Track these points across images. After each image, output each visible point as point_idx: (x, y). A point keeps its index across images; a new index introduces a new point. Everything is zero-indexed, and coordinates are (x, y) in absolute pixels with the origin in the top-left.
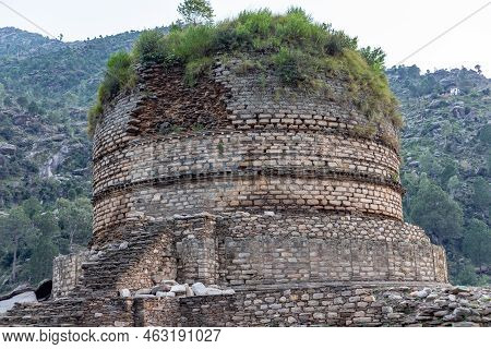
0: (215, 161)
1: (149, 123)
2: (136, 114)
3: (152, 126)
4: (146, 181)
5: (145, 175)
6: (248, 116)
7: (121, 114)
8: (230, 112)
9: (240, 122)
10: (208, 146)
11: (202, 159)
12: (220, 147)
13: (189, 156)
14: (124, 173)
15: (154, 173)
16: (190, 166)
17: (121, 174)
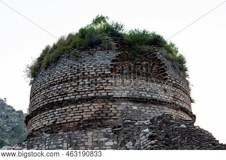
6: (173, 79)
7: (103, 58)
9: (170, 81)
10: (159, 88)
11: (157, 93)
12: (165, 90)
13: (151, 91)
14: (107, 91)
15: (131, 95)
16: (152, 95)
17: (103, 91)
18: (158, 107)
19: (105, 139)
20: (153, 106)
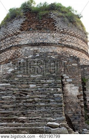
0: (51, 40)
1: (26, 28)
2: (22, 24)
5: (27, 43)
6: (61, 29)
7: (17, 24)
8: (56, 27)
9: (59, 30)
10: (49, 36)
11: (47, 39)
12: (53, 36)
13: (43, 38)
14: (18, 42)
15: (30, 42)
16: (43, 41)
17: (16, 42)
18: (48, 47)
19: (9, 68)
20: (44, 47)
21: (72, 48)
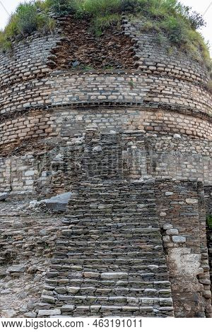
0: (126, 94)
1: (64, 61)
2: (54, 52)
3: (66, 63)
4: (68, 105)
5: (66, 100)
6: (151, 63)
7: (40, 50)
8: (137, 59)
9: (145, 67)
10: (121, 82)
11: (117, 91)
12: (131, 84)
13: (107, 89)
14: (44, 98)
15: (75, 99)
16: (107, 96)
17: (40, 98)
18: (118, 111)
19: (25, 167)
20: (109, 112)
21: (178, 110)
